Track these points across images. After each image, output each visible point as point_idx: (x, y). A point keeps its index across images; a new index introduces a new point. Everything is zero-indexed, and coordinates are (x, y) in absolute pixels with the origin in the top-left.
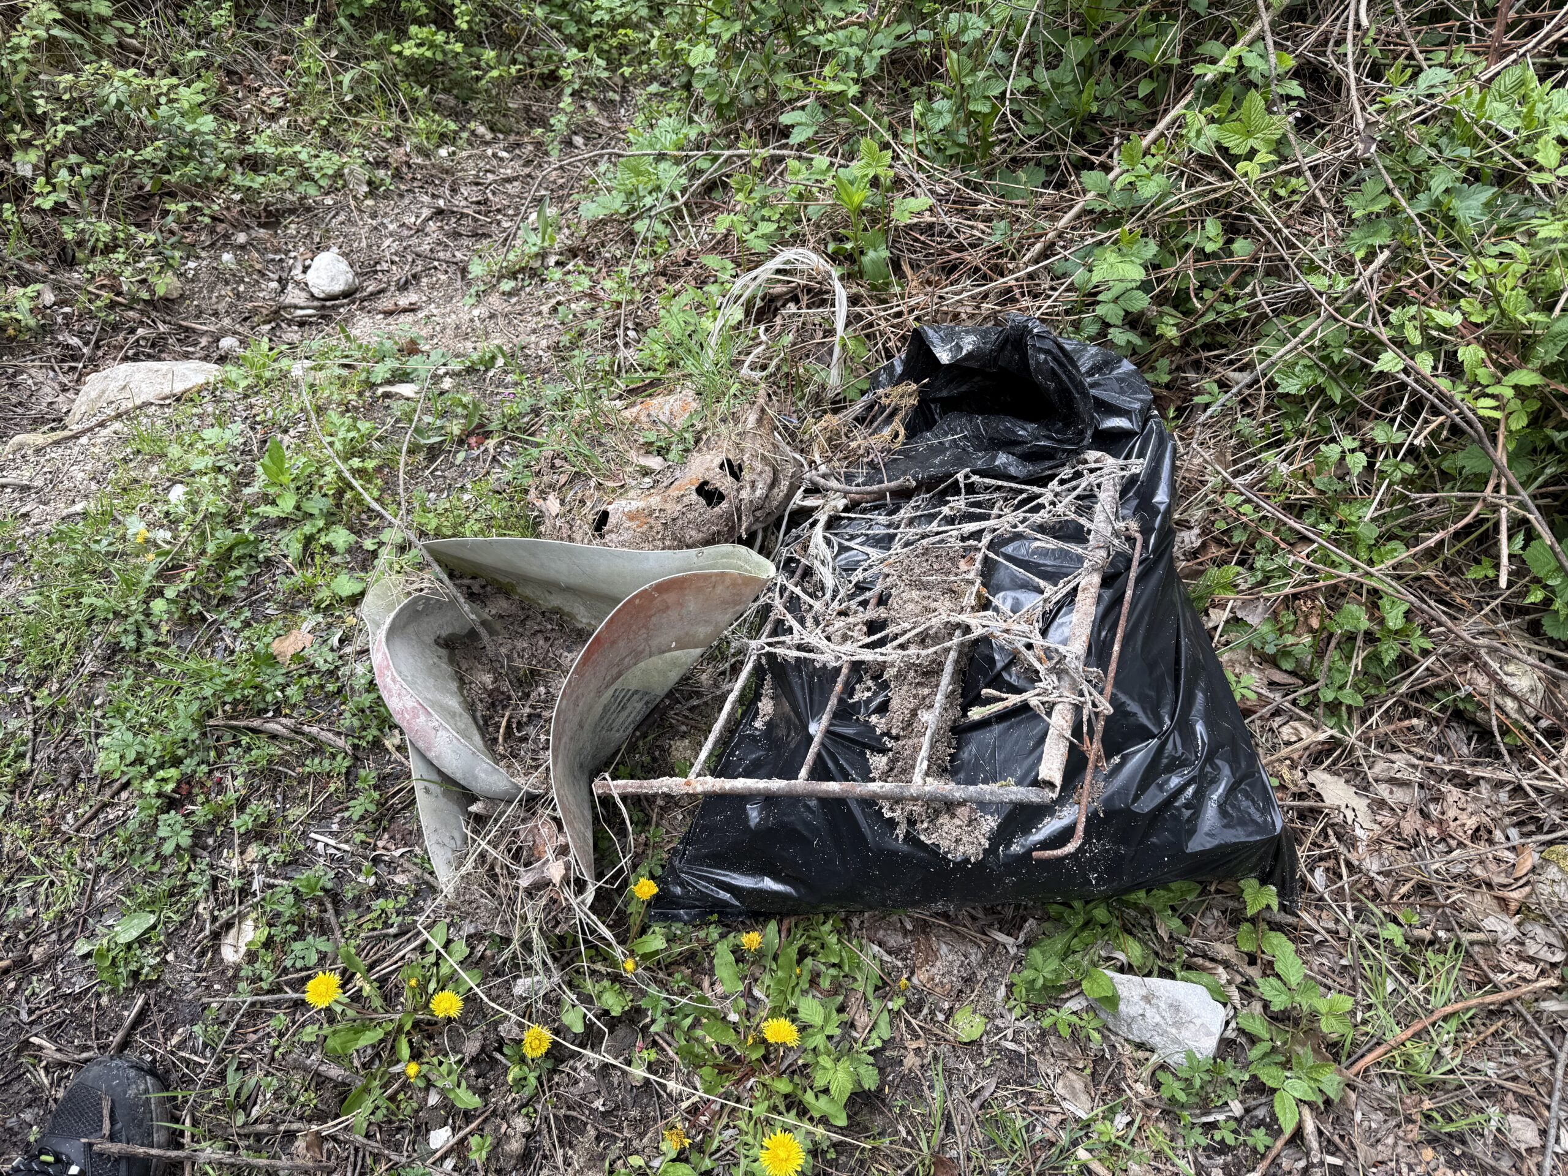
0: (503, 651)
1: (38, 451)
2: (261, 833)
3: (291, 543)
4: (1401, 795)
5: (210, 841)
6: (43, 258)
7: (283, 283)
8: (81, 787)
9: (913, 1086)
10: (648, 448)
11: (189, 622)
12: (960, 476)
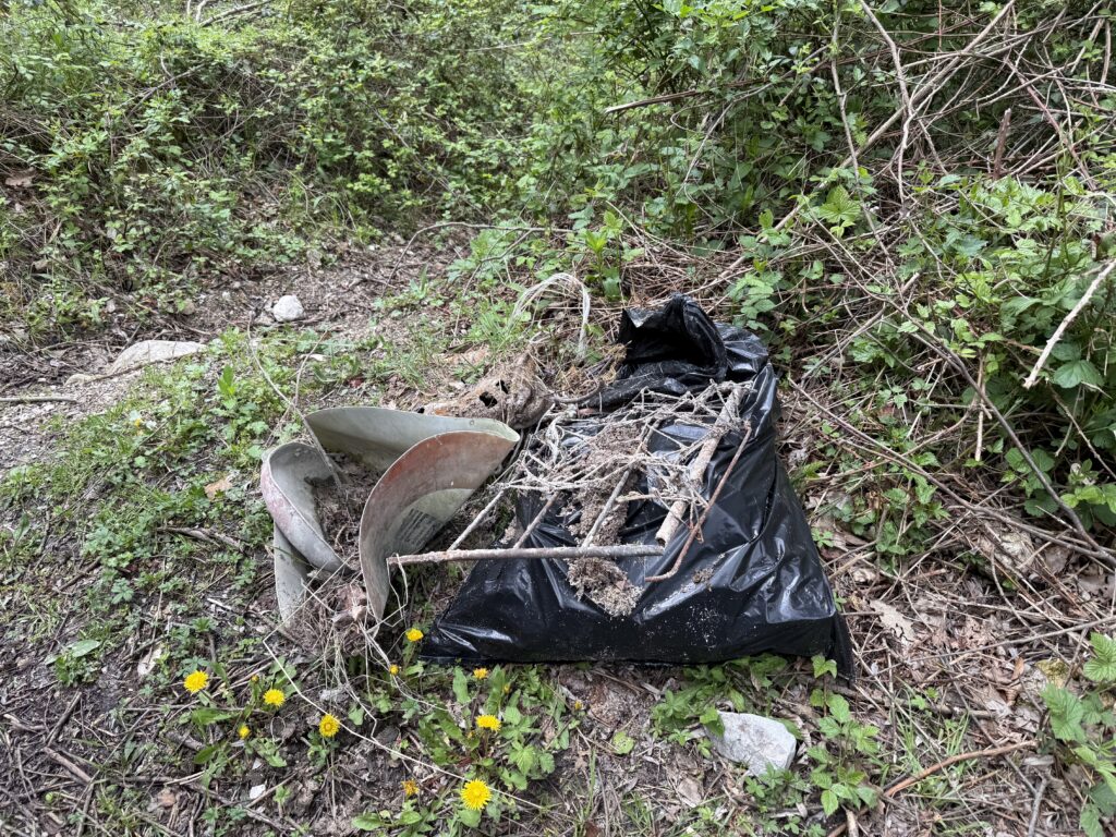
0: (348, 492)
1: (86, 384)
2: (177, 595)
3: (229, 432)
4: (934, 621)
5: (144, 600)
6: (113, 285)
7: (258, 312)
8: (70, 564)
9: (581, 780)
10: (456, 377)
11: (158, 472)
12: (642, 391)
